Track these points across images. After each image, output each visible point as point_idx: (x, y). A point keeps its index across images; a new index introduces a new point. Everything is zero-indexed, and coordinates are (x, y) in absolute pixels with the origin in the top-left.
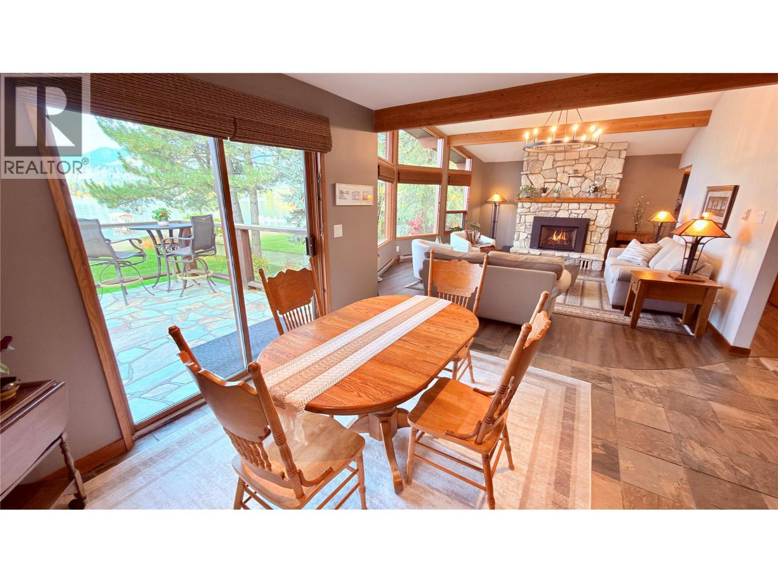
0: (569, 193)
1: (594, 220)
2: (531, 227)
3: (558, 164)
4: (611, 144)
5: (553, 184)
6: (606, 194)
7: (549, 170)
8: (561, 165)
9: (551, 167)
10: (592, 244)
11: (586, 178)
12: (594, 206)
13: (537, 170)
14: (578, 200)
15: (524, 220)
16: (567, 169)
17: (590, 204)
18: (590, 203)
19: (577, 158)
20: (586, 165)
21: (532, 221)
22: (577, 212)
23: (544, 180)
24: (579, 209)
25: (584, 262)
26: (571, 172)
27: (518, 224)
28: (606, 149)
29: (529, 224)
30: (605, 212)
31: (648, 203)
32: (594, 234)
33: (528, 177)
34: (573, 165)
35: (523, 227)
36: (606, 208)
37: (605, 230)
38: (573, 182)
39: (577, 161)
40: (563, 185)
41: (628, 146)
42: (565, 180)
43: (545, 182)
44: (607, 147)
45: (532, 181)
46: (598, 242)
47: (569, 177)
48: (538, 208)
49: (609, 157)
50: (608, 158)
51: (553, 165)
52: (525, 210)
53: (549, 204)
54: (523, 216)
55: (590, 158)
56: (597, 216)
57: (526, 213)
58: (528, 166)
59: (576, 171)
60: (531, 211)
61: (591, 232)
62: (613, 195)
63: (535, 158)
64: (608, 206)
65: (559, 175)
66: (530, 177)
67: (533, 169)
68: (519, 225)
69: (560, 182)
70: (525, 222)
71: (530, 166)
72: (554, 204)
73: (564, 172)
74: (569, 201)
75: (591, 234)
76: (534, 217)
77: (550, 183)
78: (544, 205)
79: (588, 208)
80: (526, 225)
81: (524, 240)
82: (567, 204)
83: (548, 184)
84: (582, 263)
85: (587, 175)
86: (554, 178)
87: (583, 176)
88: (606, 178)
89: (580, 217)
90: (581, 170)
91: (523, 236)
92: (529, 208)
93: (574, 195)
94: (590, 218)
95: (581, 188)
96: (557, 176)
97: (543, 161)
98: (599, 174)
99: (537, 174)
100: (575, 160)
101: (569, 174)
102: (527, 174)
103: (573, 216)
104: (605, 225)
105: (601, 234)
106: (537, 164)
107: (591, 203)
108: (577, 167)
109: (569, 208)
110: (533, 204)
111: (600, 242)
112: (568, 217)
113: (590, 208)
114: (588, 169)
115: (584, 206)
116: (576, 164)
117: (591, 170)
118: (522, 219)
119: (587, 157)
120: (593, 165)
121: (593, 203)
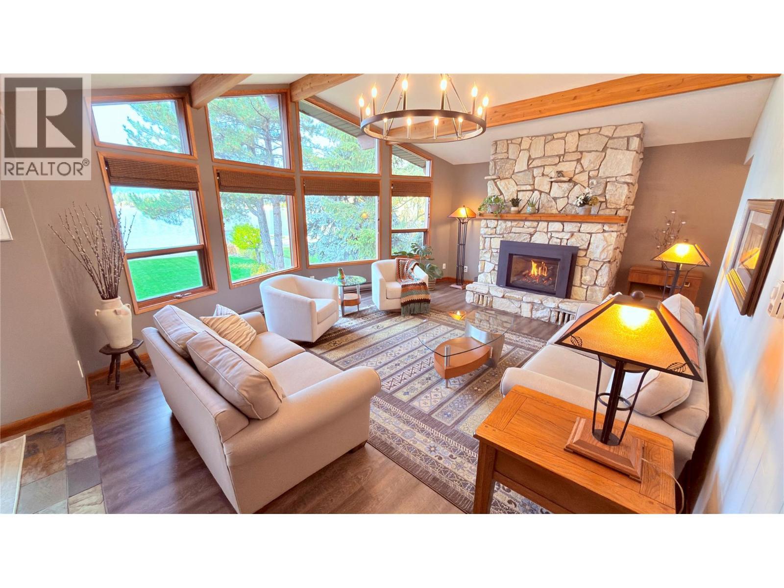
0: (552, 207)
1: (587, 250)
2: (498, 255)
3: (535, 163)
4: (615, 127)
5: (529, 194)
6: (607, 207)
7: (523, 173)
8: (540, 165)
9: (526, 168)
10: (583, 286)
11: (575, 184)
12: (586, 227)
13: (507, 173)
14: (563, 218)
15: (489, 244)
16: (547, 170)
17: (579, 225)
18: (579, 222)
19: (563, 152)
20: (575, 163)
21: (499, 247)
22: (560, 235)
23: (516, 188)
24: (563, 231)
25: (564, 314)
26: (553, 174)
27: (483, 249)
28: (607, 136)
29: (496, 251)
30: (603, 238)
31: (684, 223)
32: (586, 272)
33: (496, 183)
34: (556, 165)
35: (488, 255)
36: (604, 231)
37: (602, 266)
38: (557, 190)
39: (561, 157)
40: (543, 194)
41: (643, 129)
42: (546, 188)
43: (518, 191)
44: (607, 133)
45: (501, 188)
46: (593, 283)
47: (552, 182)
48: (506, 229)
49: (611, 148)
50: (609, 151)
51: (528, 165)
52: (489, 231)
53: (521, 222)
54: (488, 240)
55: (581, 152)
56: (589, 244)
57: (491, 235)
58: (495, 168)
59: (560, 173)
60: (498, 232)
61: (582, 267)
62: (617, 210)
63: (504, 156)
64: (606, 228)
65: (537, 179)
66: (498, 183)
67: (502, 172)
68: (484, 251)
69: (539, 191)
70: (491, 248)
71: (498, 168)
72: (528, 224)
73: (543, 175)
74: (550, 218)
75: (582, 270)
76: (501, 241)
77: (524, 193)
78: (514, 224)
79: (576, 229)
80: (492, 252)
81: (490, 272)
82: (545, 224)
83: (521, 193)
84: (561, 315)
85: (577, 178)
86: (530, 185)
87: (570, 180)
88: (607, 183)
89: (564, 244)
90: (566, 172)
91: (489, 267)
92: (495, 228)
93: (559, 210)
94: (578, 245)
95: (568, 198)
96: (534, 181)
97: (514, 160)
98: (596, 177)
99: (507, 178)
100: (559, 156)
101: (551, 178)
102: (494, 180)
103: (555, 241)
104: (602, 257)
105: (597, 271)
106: (507, 165)
107: (581, 222)
108: (562, 167)
109: (549, 230)
110: (500, 222)
111: (595, 284)
112: (547, 243)
113: (579, 231)
114: (579, 169)
115: (569, 227)
116: (559, 162)
117: (583, 171)
118: (486, 244)
119: (577, 151)
120: (585, 162)
121: (584, 222)
